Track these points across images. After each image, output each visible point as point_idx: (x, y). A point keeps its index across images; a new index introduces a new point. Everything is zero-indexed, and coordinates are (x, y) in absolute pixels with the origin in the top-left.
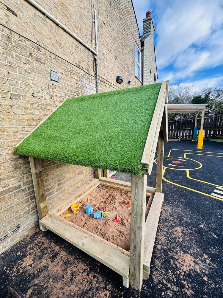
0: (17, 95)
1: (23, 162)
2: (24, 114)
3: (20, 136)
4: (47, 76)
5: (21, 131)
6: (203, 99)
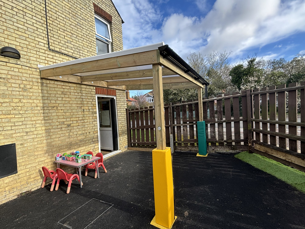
6: (245, 70)
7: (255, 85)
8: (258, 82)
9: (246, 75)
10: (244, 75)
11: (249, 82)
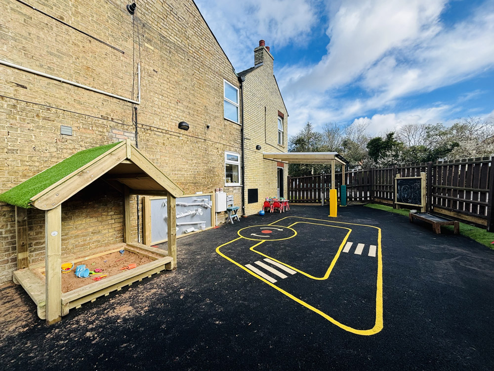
0: (14, 150)
1: (9, 210)
2: (19, 165)
3: (11, 185)
4: (56, 131)
5: (13, 181)
6: (384, 142)
7: (393, 160)
8: (396, 156)
9: (384, 148)
10: (382, 148)
11: (387, 155)
